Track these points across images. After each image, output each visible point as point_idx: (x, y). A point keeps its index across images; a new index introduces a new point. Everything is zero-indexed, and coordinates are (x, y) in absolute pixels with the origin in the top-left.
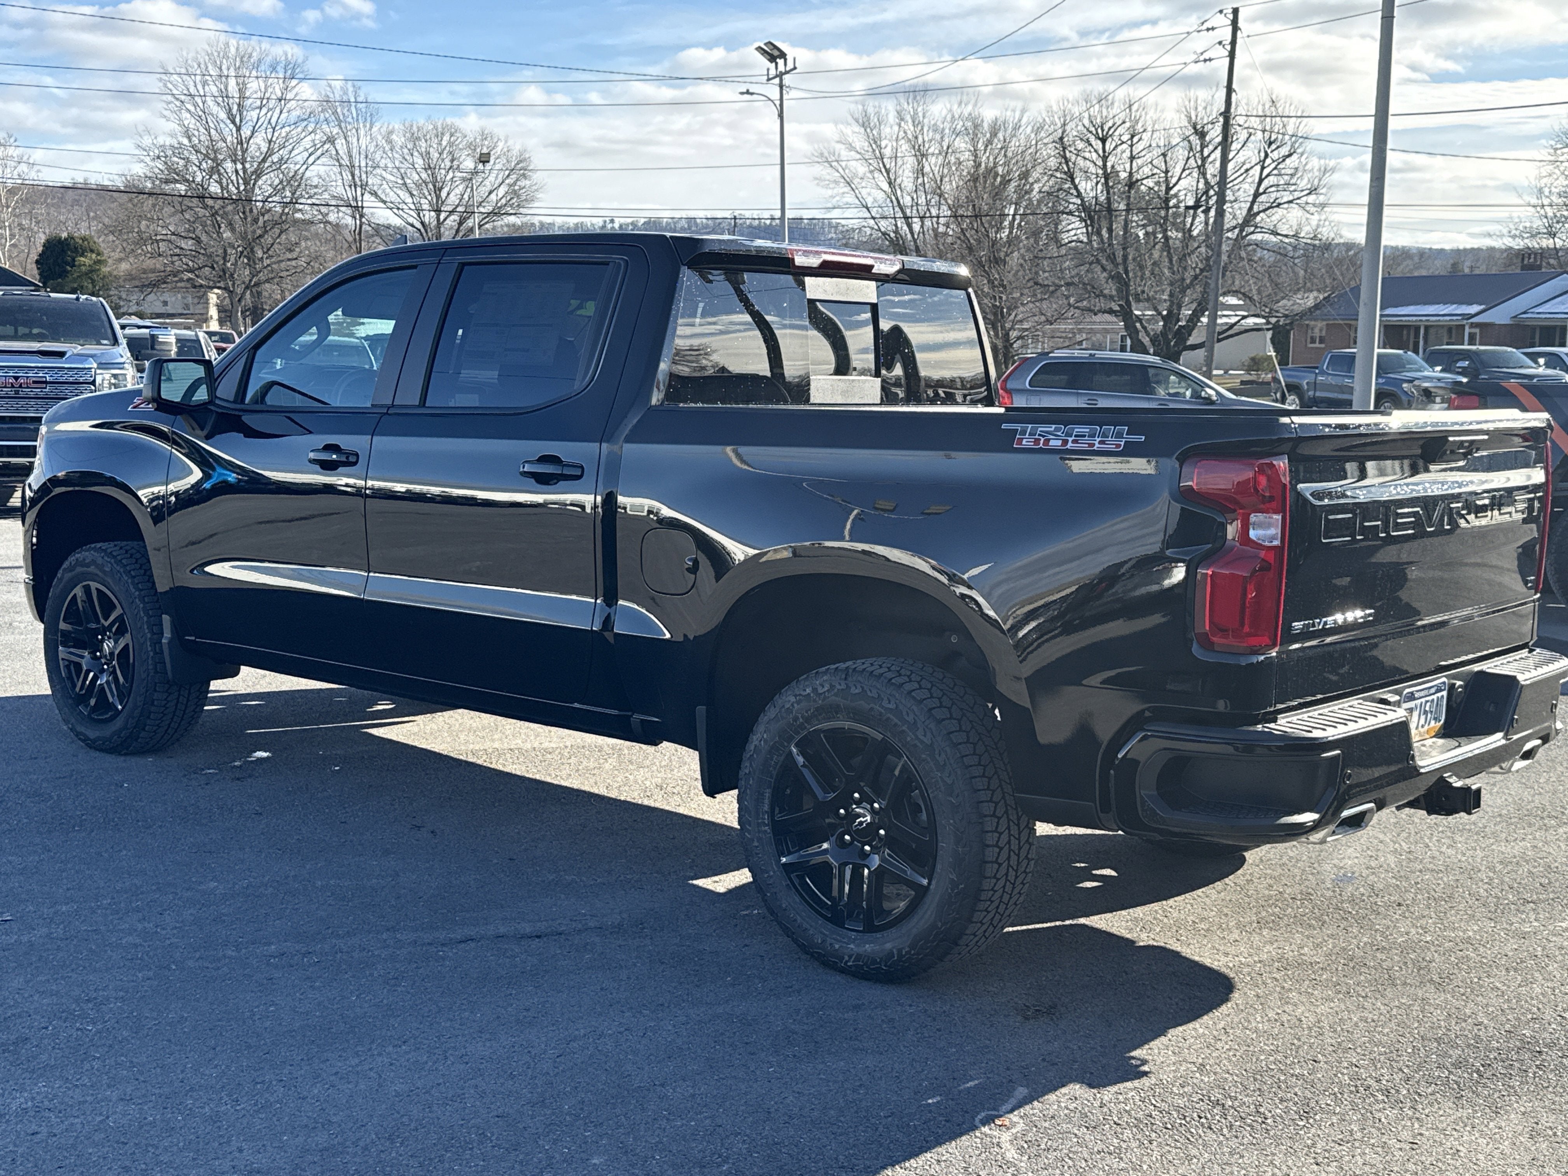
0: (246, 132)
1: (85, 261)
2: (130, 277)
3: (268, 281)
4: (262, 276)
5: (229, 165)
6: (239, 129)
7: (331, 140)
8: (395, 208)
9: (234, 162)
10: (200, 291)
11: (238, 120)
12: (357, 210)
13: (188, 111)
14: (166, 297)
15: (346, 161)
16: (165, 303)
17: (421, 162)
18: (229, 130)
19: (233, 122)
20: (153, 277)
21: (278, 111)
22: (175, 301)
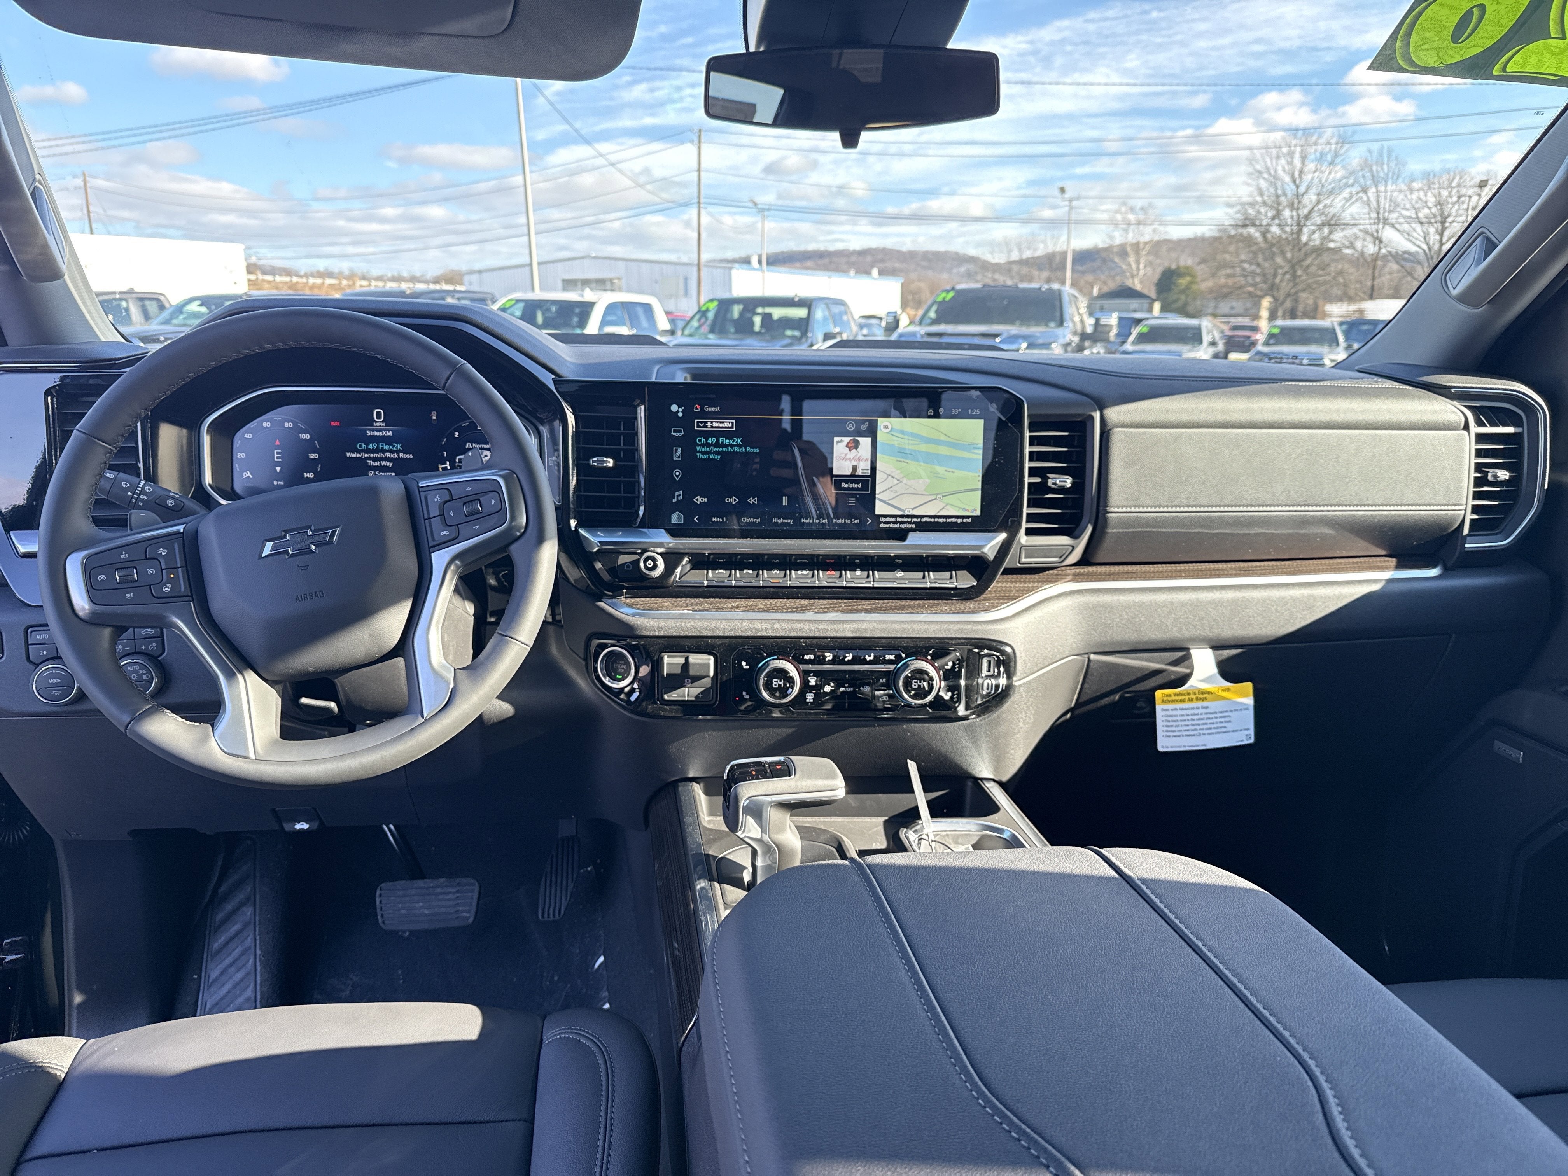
0: (1302, 189)
1: (1183, 282)
2: (1211, 291)
3: (1304, 290)
4: (1301, 287)
5: (1287, 213)
6: (1298, 187)
7: (1365, 190)
8: (1408, 236)
9: (1292, 210)
10: (1256, 300)
11: (1297, 182)
12: (1378, 240)
13: (1264, 178)
14: (1235, 304)
15: (1374, 204)
16: (1232, 308)
17: (1433, 199)
18: (1291, 188)
19: (1294, 182)
20: (1225, 290)
21: (1327, 172)
22: (1239, 306)
